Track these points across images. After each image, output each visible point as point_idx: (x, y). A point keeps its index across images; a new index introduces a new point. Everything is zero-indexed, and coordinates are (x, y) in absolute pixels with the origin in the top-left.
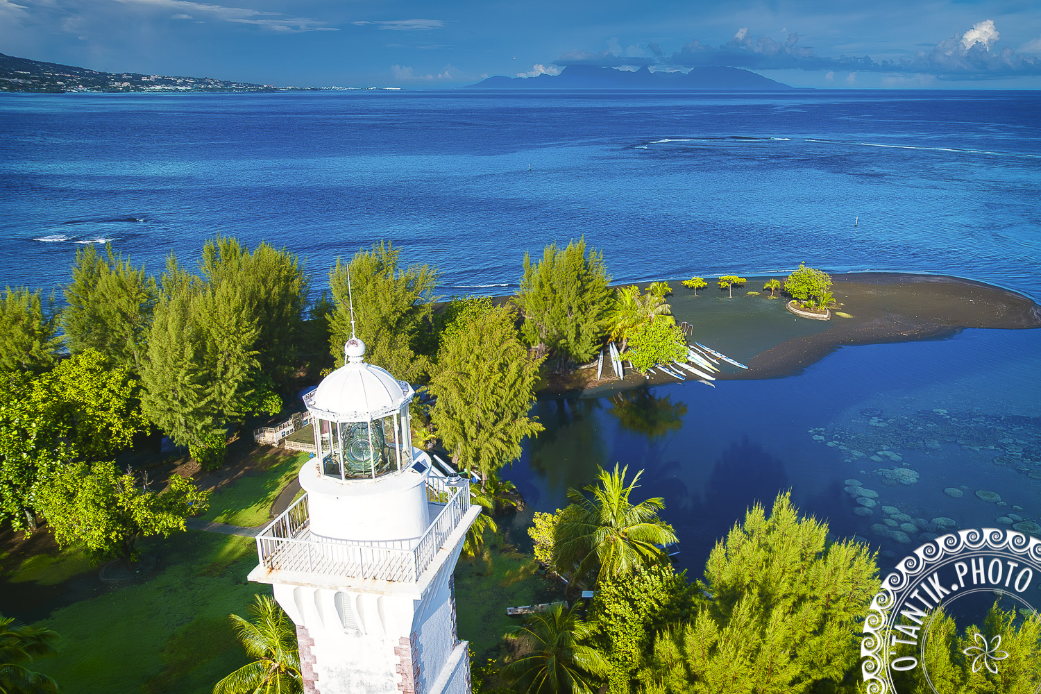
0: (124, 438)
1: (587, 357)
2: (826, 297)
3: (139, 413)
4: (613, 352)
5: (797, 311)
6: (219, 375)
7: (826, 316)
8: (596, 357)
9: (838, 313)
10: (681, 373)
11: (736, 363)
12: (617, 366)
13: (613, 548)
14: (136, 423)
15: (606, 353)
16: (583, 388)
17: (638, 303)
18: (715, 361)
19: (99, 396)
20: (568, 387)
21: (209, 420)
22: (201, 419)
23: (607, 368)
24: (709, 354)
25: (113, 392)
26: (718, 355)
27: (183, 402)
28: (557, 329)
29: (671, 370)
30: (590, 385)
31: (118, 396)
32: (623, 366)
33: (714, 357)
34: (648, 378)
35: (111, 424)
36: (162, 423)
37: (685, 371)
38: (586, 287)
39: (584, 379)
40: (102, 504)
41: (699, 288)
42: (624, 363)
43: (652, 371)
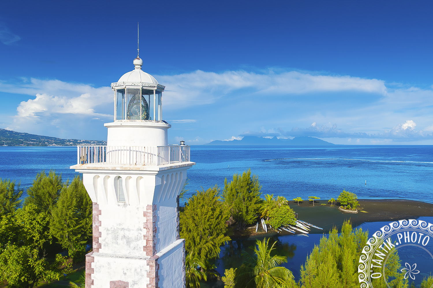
0: (39, 244)
1: (251, 222)
2: (356, 203)
3: (48, 233)
4: (263, 221)
5: (343, 210)
6: (87, 216)
7: (356, 212)
8: (254, 224)
9: (361, 211)
10: (293, 231)
11: (317, 228)
12: (264, 227)
13: (262, 279)
14: (46, 237)
15: (260, 223)
16: (249, 236)
18: (308, 227)
19: (31, 224)
20: (242, 235)
21: (79, 236)
22: (76, 235)
23: (260, 229)
25: (38, 222)
26: (309, 225)
27: (69, 226)
28: (238, 209)
29: (288, 230)
30: (252, 235)
31: (40, 225)
32: (267, 228)
33: (308, 225)
34: (278, 232)
35: (34, 237)
36: (58, 236)
37: (295, 230)
38: (251, 190)
39: (250, 232)
40: (21, 262)
41: (300, 202)
42: (268, 226)
43: (280, 230)
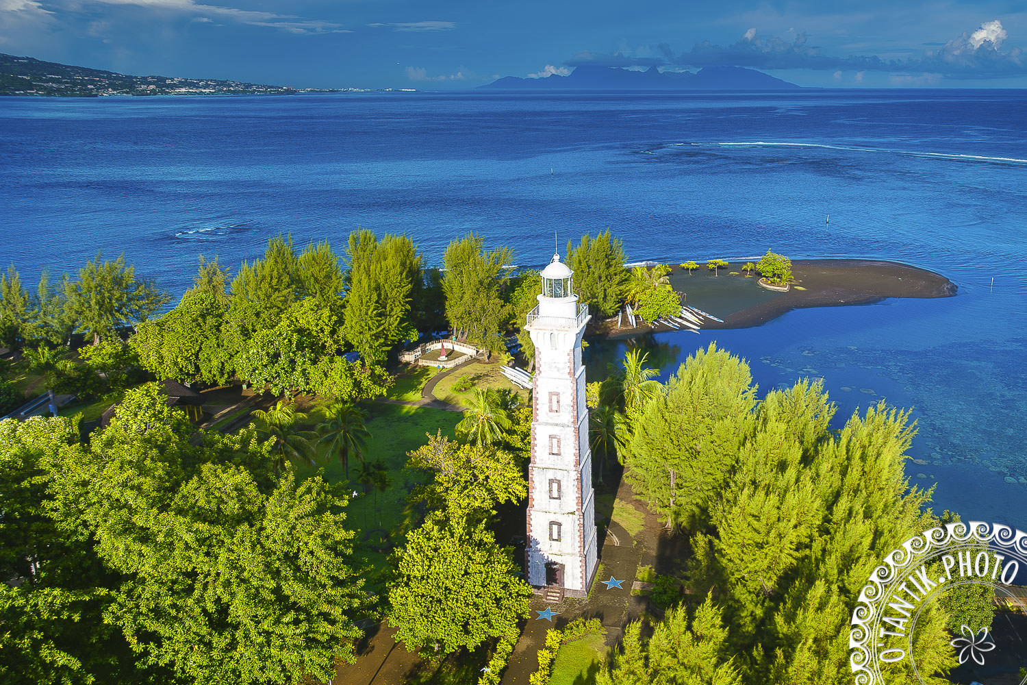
1: (610, 312)
2: (787, 274)
4: (629, 310)
5: (765, 285)
7: (786, 289)
8: (616, 314)
9: (796, 287)
10: (676, 324)
11: (716, 319)
12: (632, 319)
15: (624, 311)
16: (608, 333)
17: (646, 276)
18: (701, 317)
19: (317, 324)
20: (598, 332)
21: (381, 341)
22: (378, 340)
23: (625, 321)
24: (696, 313)
26: (704, 314)
27: (370, 329)
28: (590, 293)
29: (669, 323)
30: (613, 331)
31: (328, 325)
32: (636, 320)
33: (700, 315)
34: (653, 327)
37: (679, 323)
38: (611, 263)
39: (609, 327)
41: (693, 269)
42: (637, 317)
43: (656, 323)
